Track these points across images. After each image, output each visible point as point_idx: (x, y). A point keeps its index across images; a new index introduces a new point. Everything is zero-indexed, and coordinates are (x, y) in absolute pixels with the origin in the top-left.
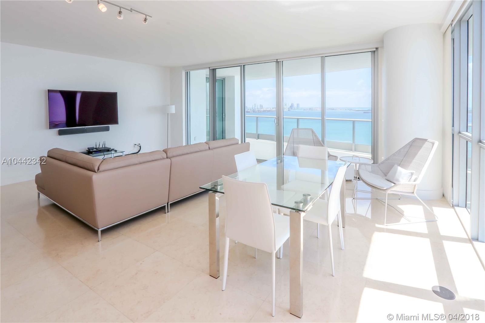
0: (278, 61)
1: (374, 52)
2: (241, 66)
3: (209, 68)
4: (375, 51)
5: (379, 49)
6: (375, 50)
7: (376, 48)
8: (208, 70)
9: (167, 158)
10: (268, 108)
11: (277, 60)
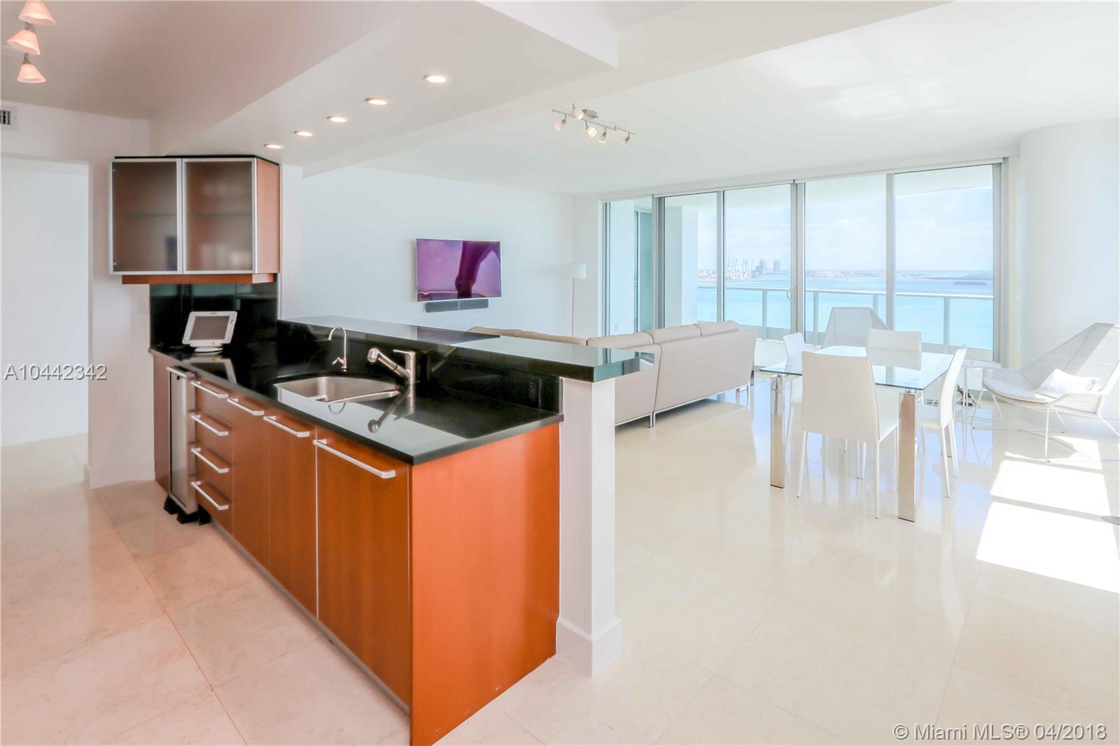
0: (796, 182)
1: (999, 166)
2: (719, 191)
3: (653, 195)
4: (1001, 163)
5: (1010, 160)
6: (1001, 161)
7: (1004, 158)
8: (651, 198)
9: (654, 343)
10: (702, 271)
11: (794, 181)
